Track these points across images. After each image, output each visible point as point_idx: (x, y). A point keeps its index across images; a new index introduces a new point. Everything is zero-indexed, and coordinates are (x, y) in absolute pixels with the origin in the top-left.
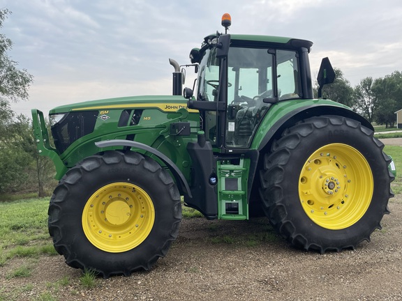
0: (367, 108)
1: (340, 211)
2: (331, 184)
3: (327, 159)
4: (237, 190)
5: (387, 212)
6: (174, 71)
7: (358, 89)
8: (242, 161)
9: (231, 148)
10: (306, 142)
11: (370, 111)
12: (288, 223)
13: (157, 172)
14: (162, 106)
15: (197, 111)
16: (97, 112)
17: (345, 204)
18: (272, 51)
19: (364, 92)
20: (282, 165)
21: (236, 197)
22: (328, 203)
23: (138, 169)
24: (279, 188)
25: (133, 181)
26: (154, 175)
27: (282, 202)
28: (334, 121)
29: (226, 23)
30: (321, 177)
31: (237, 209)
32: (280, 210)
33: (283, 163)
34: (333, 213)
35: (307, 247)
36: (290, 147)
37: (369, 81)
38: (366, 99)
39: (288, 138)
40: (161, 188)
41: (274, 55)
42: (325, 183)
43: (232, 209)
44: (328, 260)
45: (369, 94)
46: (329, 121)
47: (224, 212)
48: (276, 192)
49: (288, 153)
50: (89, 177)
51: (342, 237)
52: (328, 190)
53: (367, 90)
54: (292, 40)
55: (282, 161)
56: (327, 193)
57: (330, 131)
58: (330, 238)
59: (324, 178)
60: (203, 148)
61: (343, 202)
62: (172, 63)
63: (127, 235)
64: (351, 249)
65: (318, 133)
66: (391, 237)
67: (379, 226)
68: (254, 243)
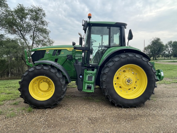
0: (170, 51)
1: (134, 91)
2: (129, 81)
3: (129, 70)
4: (92, 81)
5: (153, 93)
6: (80, 37)
7: (166, 45)
8: (95, 70)
9: (91, 65)
10: (117, 63)
11: (171, 53)
12: (108, 95)
13: (55, 73)
14: (68, 49)
15: (82, 51)
16: (45, 51)
17: (136, 89)
18: (109, 27)
19: (169, 46)
20: (106, 72)
21: (91, 83)
22: (127, 88)
23: (48, 71)
24: (105, 81)
25: (47, 76)
26: (54, 74)
27: (106, 87)
28: (130, 55)
29: (90, 17)
30: (125, 78)
31: (91, 88)
32: (105, 90)
33: (107, 72)
34: (130, 92)
35: (116, 105)
36: (110, 65)
37: (171, 42)
38: (170, 49)
39: (111, 61)
40: (57, 79)
41: (110, 29)
42: (126, 80)
43: (89, 88)
44: (124, 111)
45: (171, 47)
46: (128, 55)
47: (86, 88)
48: (104, 83)
49: (109, 67)
50: (31, 74)
51: (131, 102)
52: (127, 83)
53: (170, 45)
54: (117, 23)
55: (106, 70)
56: (127, 84)
57: (128, 59)
58: (126, 102)
59: (126, 78)
60: (77, 64)
61: (135, 88)
62: (79, 34)
63: (48, 94)
64: (135, 107)
65: (122, 60)
66: (157, 103)
67: (149, 99)
68: (98, 101)
